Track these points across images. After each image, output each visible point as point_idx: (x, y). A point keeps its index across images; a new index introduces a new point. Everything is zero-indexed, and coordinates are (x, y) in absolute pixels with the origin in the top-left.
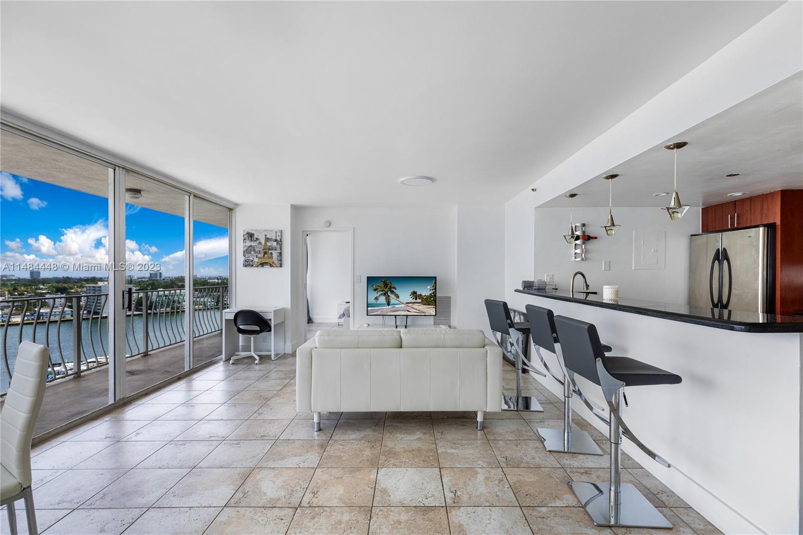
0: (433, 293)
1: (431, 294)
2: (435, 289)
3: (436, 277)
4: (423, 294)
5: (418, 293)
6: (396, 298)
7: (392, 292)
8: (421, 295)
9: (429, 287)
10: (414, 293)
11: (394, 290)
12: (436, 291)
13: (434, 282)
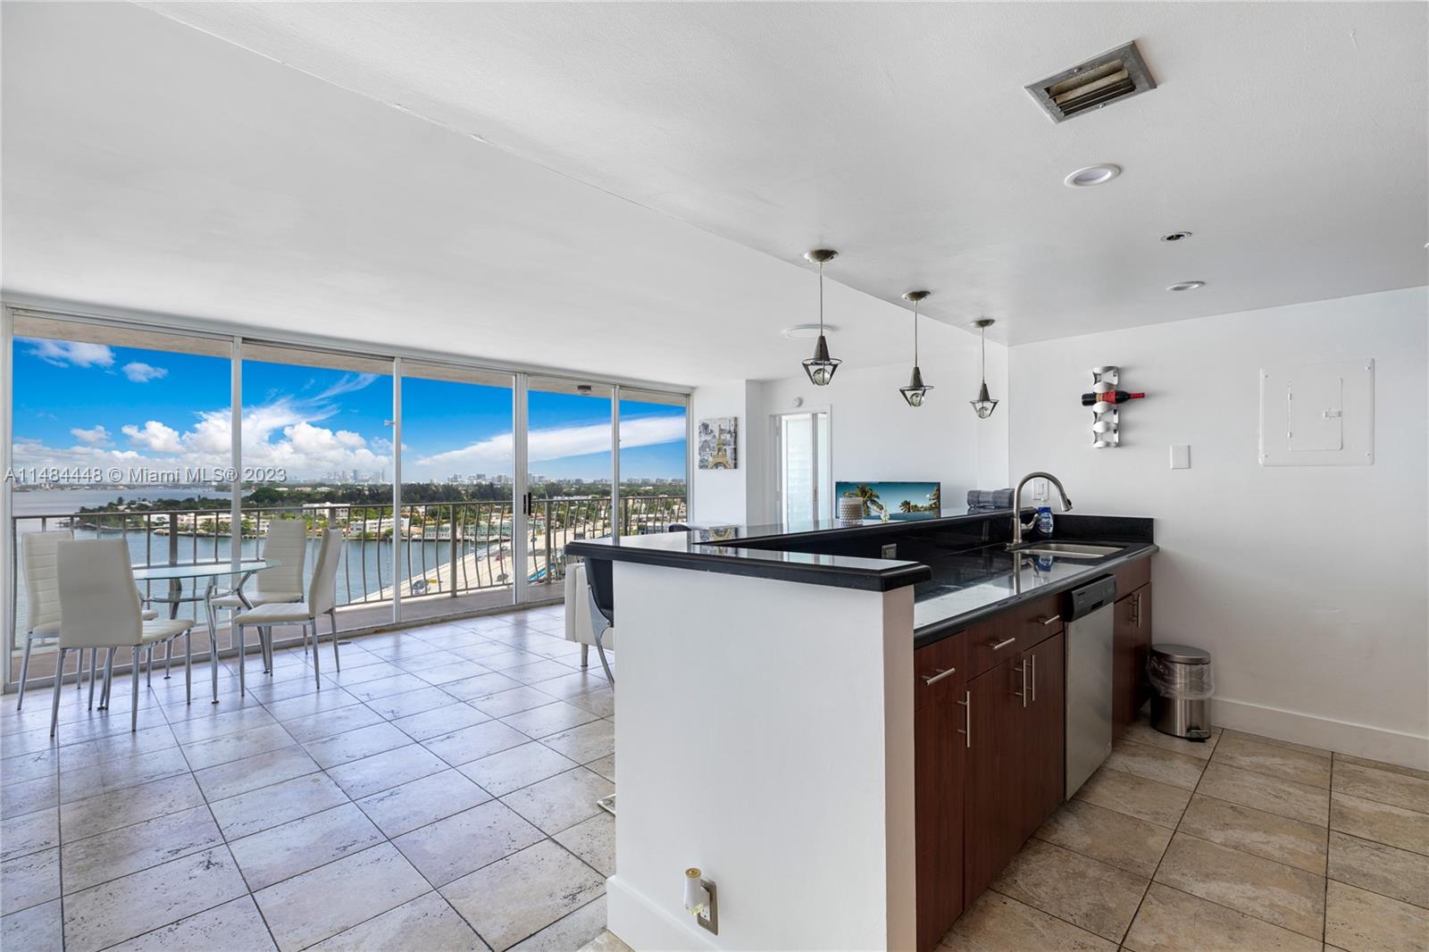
0: (934, 504)
1: (931, 505)
2: (938, 498)
3: (939, 483)
4: (920, 505)
5: (912, 504)
6: (878, 510)
7: (874, 502)
8: (916, 506)
9: (928, 496)
10: (906, 504)
11: (875, 499)
12: (939, 501)
13: (935, 488)
